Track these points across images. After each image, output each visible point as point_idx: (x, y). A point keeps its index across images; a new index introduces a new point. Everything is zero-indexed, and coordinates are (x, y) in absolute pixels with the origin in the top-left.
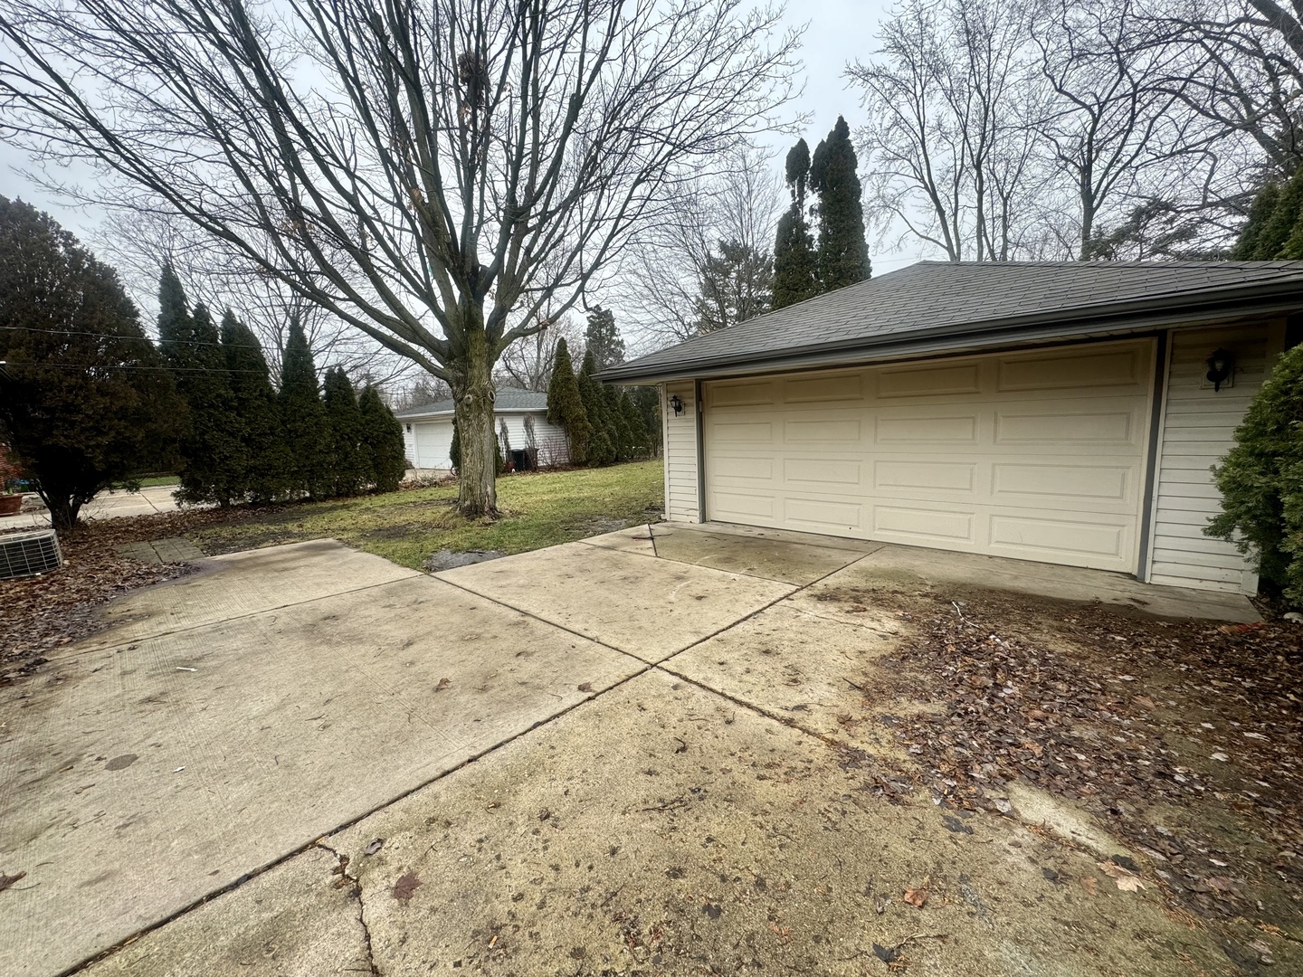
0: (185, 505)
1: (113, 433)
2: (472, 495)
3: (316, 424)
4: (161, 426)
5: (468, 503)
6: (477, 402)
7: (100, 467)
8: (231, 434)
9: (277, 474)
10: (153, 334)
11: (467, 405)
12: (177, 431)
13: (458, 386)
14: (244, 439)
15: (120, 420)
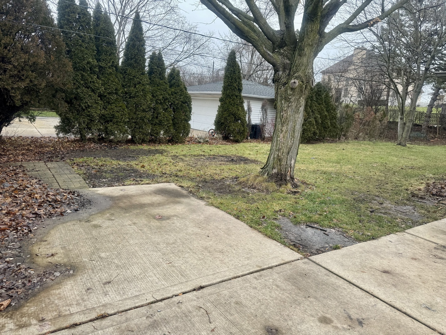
0: (61, 135)
1: (28, 81)
2: (280, 165)
3: (143, 90)
4: (56, 80)
5: (275, 171)
6: (301, 86)
7: (18, 103)
8: (93, 91)
9: (117, 122)
10: (55, 15)
11: (292, 89)
12: (64, 85)
13: (284, 71)
14: (100, 96)
15: (32, 72)
